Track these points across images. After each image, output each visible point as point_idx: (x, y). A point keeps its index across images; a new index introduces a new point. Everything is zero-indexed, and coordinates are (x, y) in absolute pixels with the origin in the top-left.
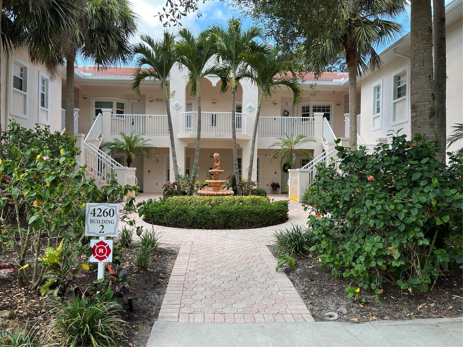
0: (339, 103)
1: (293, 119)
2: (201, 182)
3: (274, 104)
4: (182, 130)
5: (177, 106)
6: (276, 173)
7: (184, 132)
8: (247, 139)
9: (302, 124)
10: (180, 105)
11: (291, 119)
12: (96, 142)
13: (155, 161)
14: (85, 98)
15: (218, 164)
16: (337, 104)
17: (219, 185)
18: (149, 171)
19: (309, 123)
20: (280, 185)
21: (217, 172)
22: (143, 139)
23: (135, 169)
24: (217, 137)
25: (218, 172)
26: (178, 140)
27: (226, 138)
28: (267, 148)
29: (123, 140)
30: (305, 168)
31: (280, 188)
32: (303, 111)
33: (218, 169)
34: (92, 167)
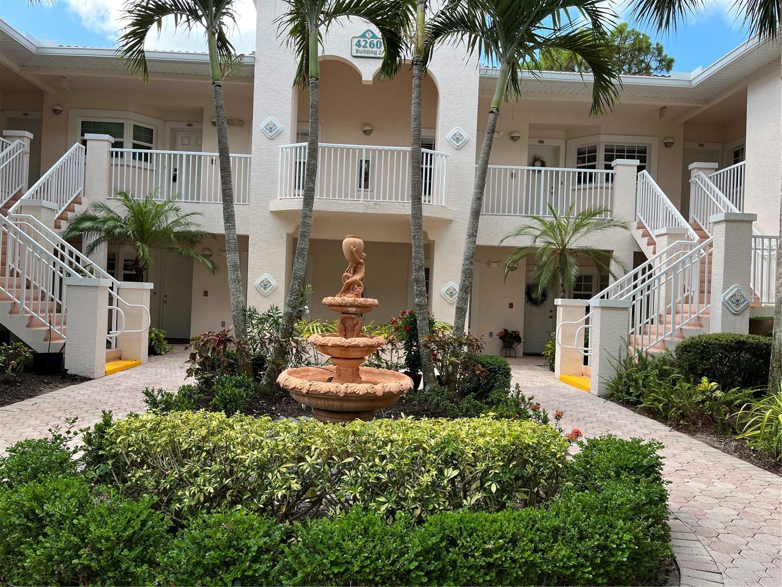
0: (671, 140)
1: (557, 172)
2: (324, 326)
3: (513, 138)
4: (281, 191)
5: (271, 130)
6: (511, 306)
7: (286, 196)
8: (446, 217)
9: (579, 190)
10: (279, 126)
11: (552, 172)
12: (43, 210)
13: (208, 267)
14: (56, 112)
15: (357, 277)
16: (666, 145)
17: (357, 354)
18: (206, 293)
19: (596, 188)
20: (521, 336)
21: (351, 306)
22: (177, 210)
23: (150, 286)
24: (370, 211)
25: (357, 306)
26: (271, 215)
27: (394, 212)
28: (496, 244)
29: (122, 211)
30: (603, 297)
31: (522, 344)
32: (578, 159)
33: (357, 296)
34: (30, 279)
